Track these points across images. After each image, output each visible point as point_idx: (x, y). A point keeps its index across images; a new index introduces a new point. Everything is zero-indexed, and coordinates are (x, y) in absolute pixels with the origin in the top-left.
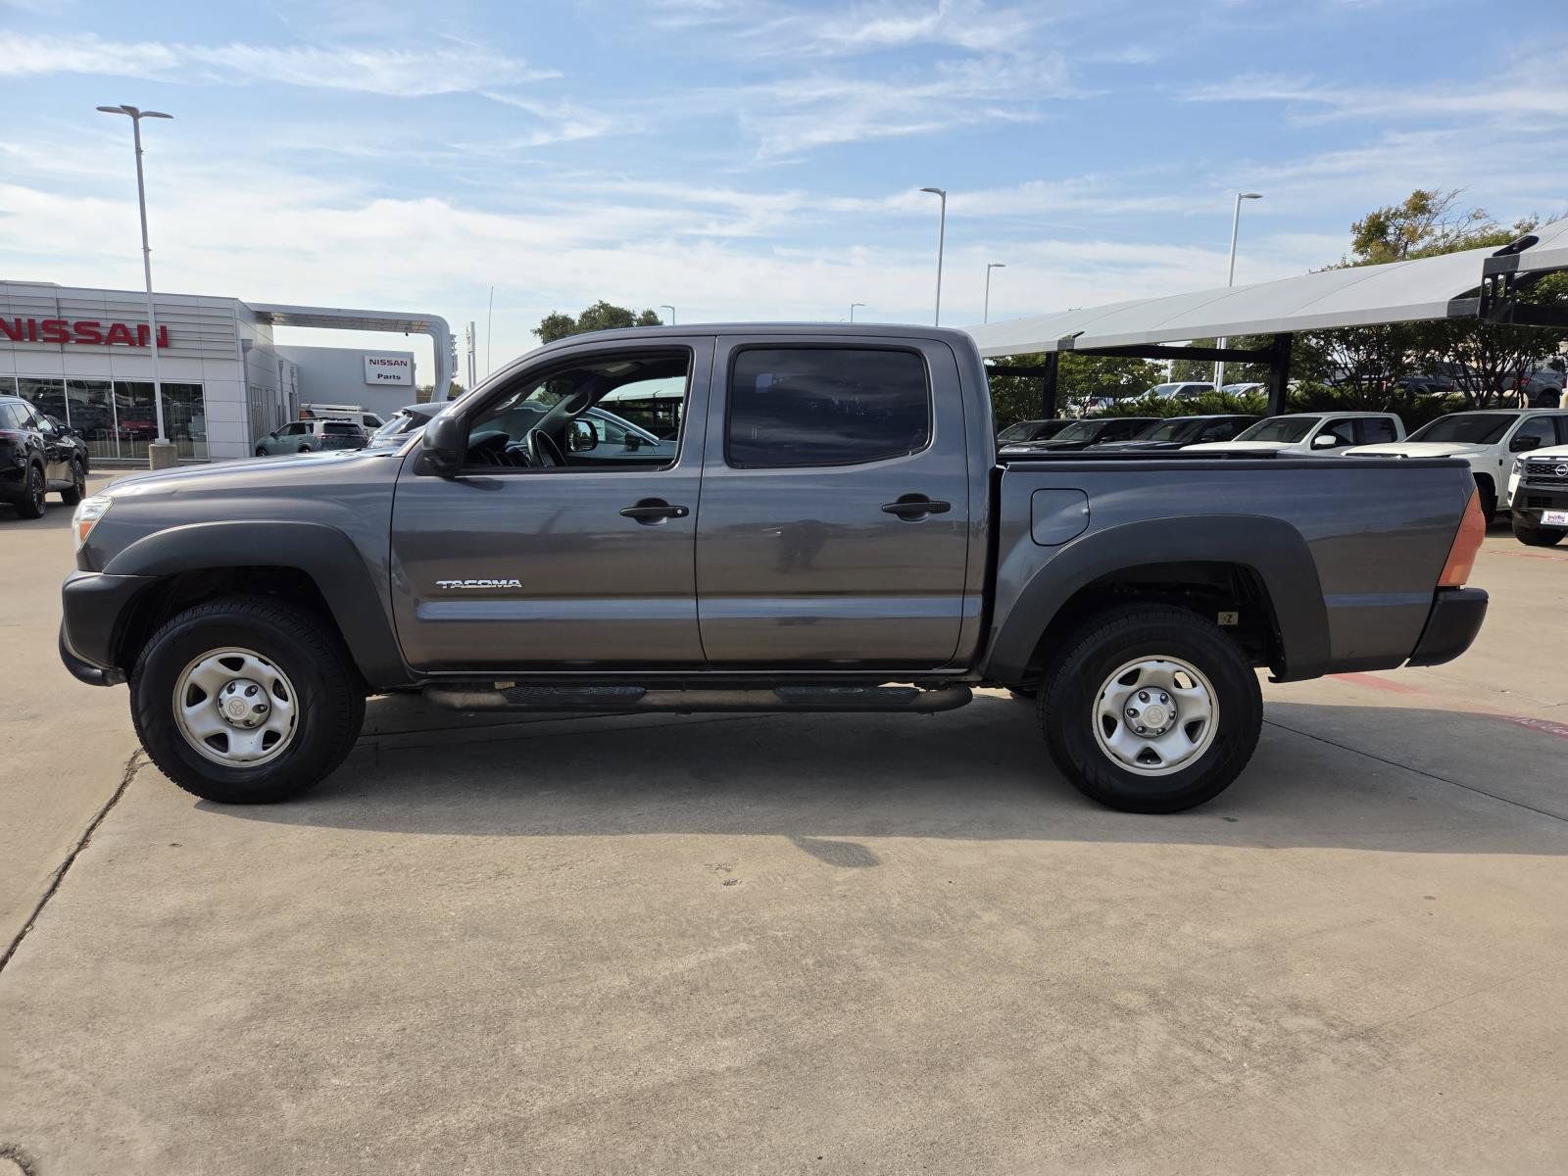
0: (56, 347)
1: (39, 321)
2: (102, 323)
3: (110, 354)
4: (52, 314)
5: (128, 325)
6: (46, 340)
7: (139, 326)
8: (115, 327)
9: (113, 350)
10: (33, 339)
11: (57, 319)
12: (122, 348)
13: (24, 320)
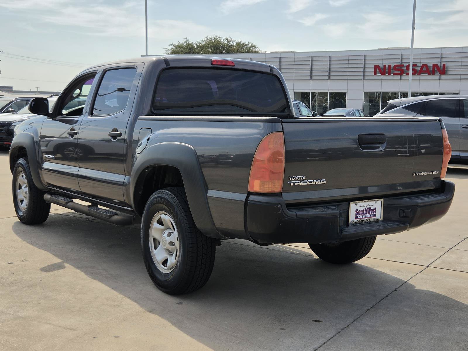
0: (398, 77)
1: (393, 65)
2: (418, 65)
3: (420, 79)
4: (398, 62)
5: (429, 65)
6: (395, 74)
7: (433, 65)
8: (423, 66)
9: (421, 77)
10: (389, 74)
11: (400, 64)
12: (425, 76)
13: (387, 66)
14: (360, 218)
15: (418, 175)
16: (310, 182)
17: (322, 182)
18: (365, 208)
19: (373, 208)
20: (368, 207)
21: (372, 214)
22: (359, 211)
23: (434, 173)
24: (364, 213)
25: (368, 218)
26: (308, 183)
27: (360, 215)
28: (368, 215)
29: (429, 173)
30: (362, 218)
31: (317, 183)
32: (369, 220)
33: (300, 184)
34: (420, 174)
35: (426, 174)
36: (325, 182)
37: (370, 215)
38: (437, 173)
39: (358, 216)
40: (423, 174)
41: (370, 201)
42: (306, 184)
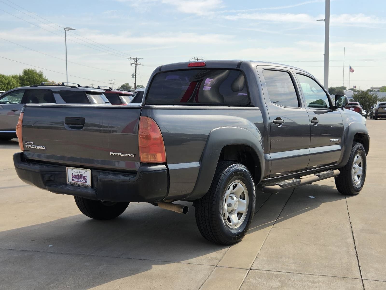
14: (75, 180)
15: (114, 155)
16: (36, 147)
17: (43, 148)
18: (78, 174)
19: (84, 175)
20: (80, 174)
21: (84, 180)
22: (74, 175)
23: (130, 155)
24: (78, 177)
25: (81, 183)
26: (35, 148)
27: (75, 178)
28: (81, 180)
29: (125, 155)
30: (77, 181)
31: (40, 148)
32: (81, 184)
33: (31, 147)
34: (116, 155)
35: (122, 155)
36: (45, 149)
37: (83, 180)
38: (134, 156)
39: (74, 179)
40: (119, 155)
41: (82, 169)
42: (34, 148)
